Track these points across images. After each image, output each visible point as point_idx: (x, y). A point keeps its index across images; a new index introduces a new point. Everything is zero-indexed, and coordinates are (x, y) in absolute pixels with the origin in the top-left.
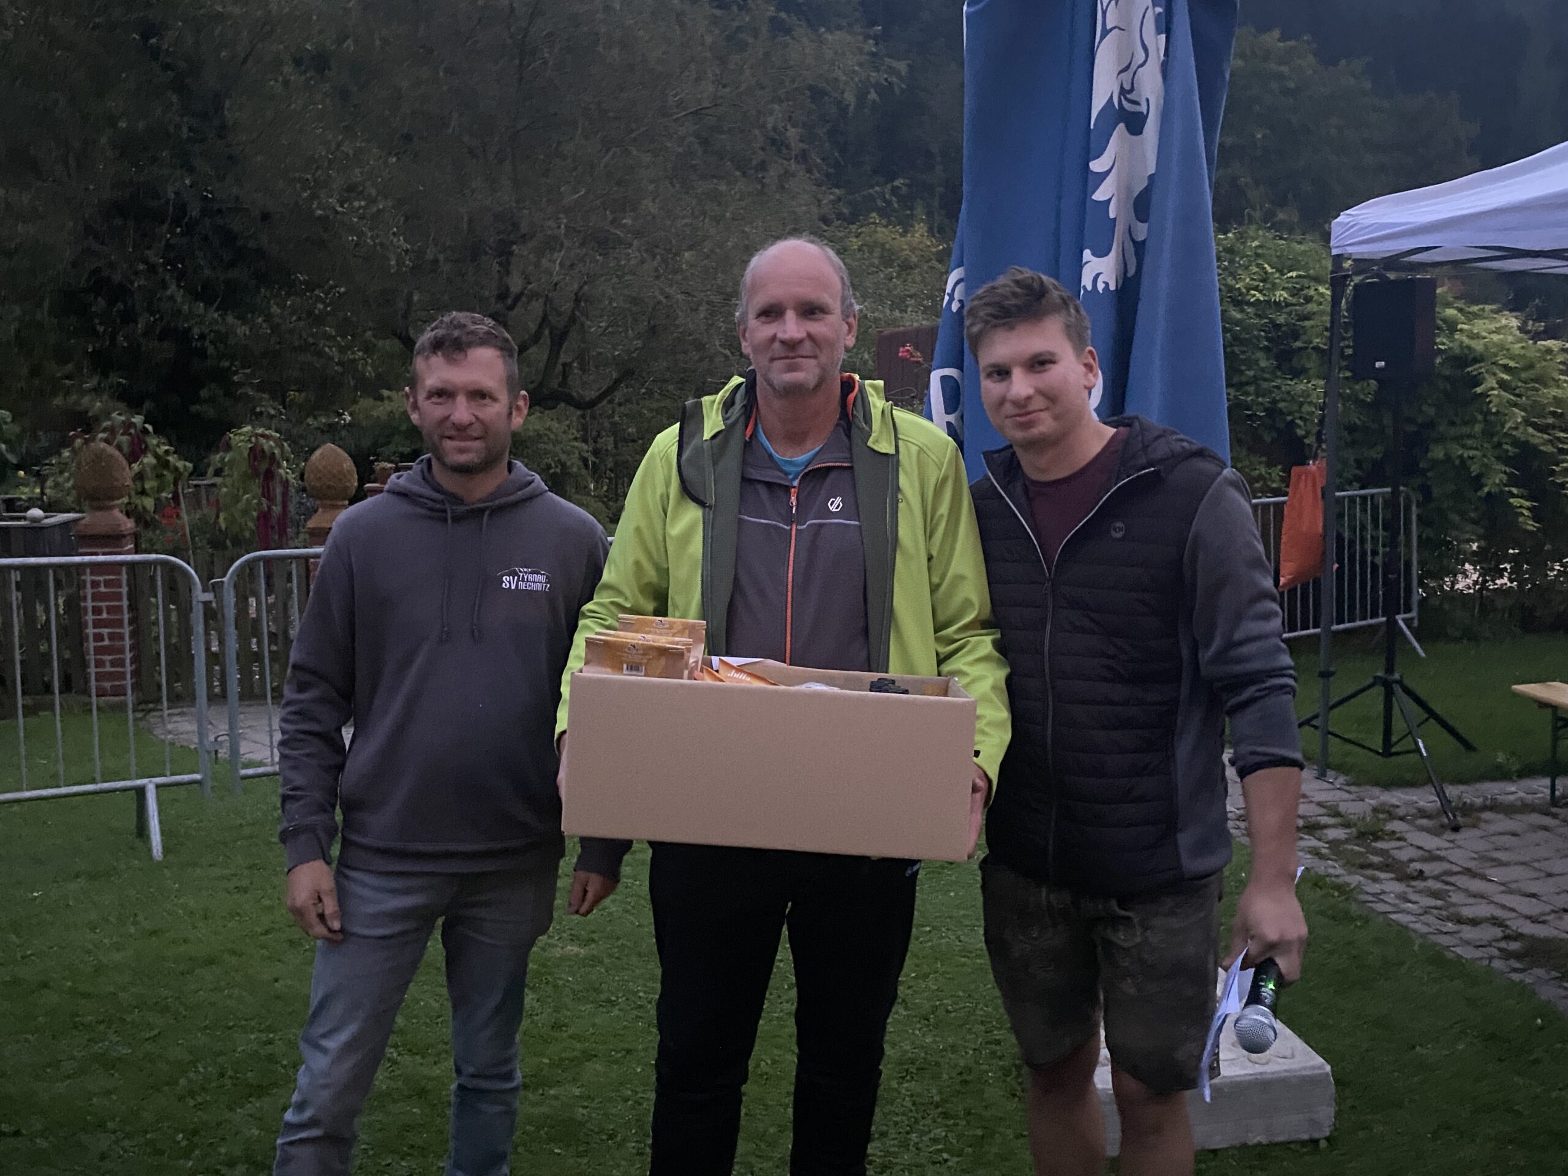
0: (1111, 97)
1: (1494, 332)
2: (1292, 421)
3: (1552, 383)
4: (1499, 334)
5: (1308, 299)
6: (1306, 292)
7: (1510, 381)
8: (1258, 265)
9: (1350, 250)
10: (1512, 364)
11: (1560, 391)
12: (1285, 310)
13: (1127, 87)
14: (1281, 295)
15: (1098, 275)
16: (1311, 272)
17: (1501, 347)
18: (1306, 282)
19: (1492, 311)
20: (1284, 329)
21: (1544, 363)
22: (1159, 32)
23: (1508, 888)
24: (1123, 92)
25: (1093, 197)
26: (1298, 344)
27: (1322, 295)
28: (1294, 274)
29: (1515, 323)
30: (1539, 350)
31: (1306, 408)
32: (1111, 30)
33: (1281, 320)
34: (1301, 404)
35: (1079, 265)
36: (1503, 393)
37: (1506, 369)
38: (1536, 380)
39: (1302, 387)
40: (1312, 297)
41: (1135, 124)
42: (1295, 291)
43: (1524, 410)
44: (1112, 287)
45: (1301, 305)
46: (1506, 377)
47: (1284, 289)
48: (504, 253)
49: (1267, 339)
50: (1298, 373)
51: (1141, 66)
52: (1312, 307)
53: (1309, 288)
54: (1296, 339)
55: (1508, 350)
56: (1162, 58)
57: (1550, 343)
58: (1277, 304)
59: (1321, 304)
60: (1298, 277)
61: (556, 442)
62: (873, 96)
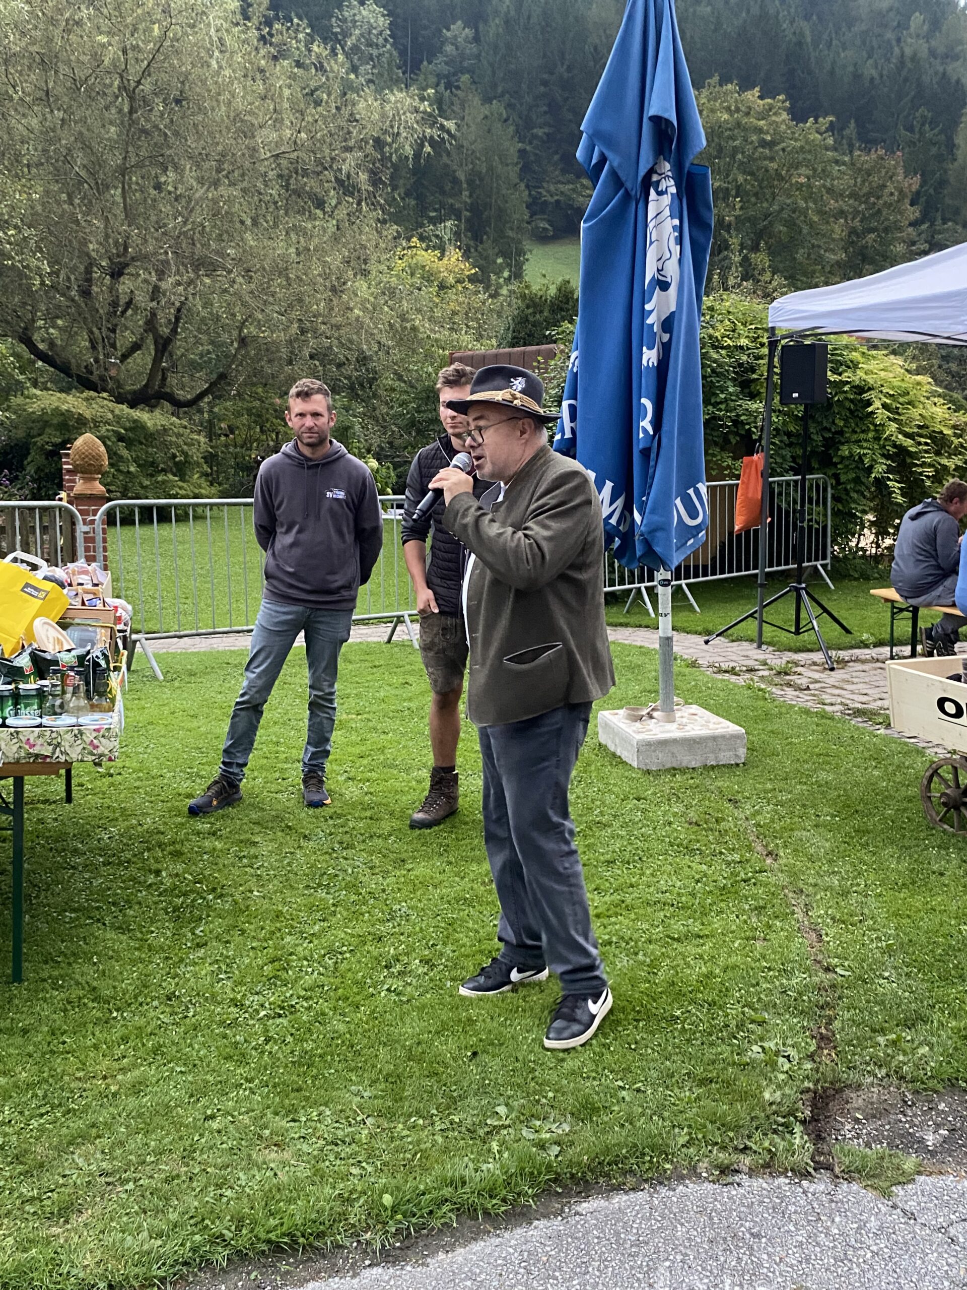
0: (654, 274)
1: (882, 370)
2: (750, 429)
3: (919, 405)
4: (886, 371)
5: (762, 345)
6: (761, 339)
7: (892, 404)
8: (729, 320)
9: (779, 324)
10: (892, 392)
11: (924, 411)
12: (746, 352)
13: (661, 269)
14: (743, 342)
15: (649, 359)
16: (765, 326)
17: (886, 380)
18: (761, 332)
20: (745, 366)
21: (915, 392)
22: (676, 244)
23: (853, 692)
24: (658, 270)
25: (647, 322)
26: (755, 376)
28: (753, 327)
29: (898, 363)
30: (912, 383)
32: (654, 242)
33: (744, 359)
34: (756, 417)
36: (885, 412)
37: (889, 395)
38: (909, 403)
39: (756, 406)
41: (665, 287)
42: (754, 339)
43: (897, 423)
44: (656, 365)
45: (757, 349)
46: (888, 401)
47: (747, 337)
48: (117, 272)
49: (734, 372)
50: (753, 396)
51: (668, 259)
54: (754, 371)
55: (890, 382)
56: (678, 256)
57: (920, 378)
58: (741, 347)
60: (756, 329)
61: (179, 435)
62: (428, 149)
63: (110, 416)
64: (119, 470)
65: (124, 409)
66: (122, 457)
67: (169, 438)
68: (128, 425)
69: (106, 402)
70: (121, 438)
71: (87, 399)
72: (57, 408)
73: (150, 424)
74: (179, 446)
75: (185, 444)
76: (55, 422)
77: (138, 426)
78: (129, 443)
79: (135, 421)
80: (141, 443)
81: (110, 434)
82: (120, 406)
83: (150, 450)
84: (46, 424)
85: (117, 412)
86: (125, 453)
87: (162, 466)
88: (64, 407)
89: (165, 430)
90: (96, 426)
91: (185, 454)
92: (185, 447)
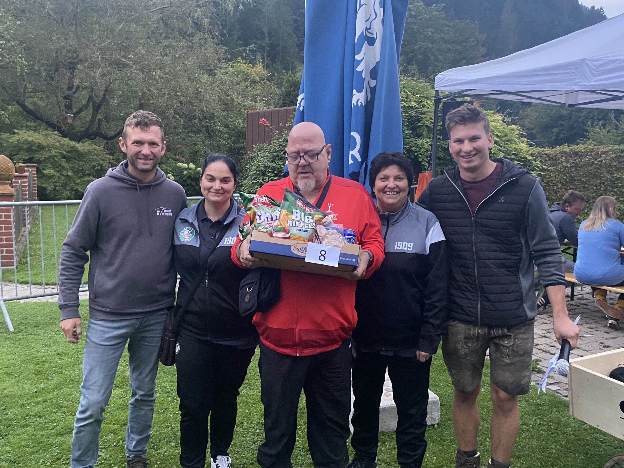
0: (363, 31)
1: (493, 121)
2: (417, 155)
3: (513, 142)
4: (495, 122)
5: (424, 106)
6: (423, 103)
7: (498, 141)
8: (404, 91)
9: (442, 88)
10: (499, 134)
11: (517, 146)
12: (415, 110)
13: (368, 27)
14: (413, 104)
15: (358, 100)
16: (425, 95)
17: (496, 128)
18: (422, 98)
19: (492, 113)
20: (414, 118)
21: (511, 134)
22: (381, 7)
24: (367, 29)
25: (357, 69)
26: (420, 124)
27: (429, 104)
28: (418, 95)
29: (500, 118)
30: (509, 129)
31: (422, 150)
32: (363, 5)
33: (413, 114)
34: (421, 148)
35: (352, 96)
36: (496, 145)
37: (498, 136)
38: (508, 141)
39: (421, 141)
40: (425, 105)
41: (371, 41)
42: (419, 103)
43: (503, 152)
44: (364, 105)
45: (421, 108)
46: (498, 139)
47: (415, 101)
48: (72, 68)
49: (408, 122)
50: (419, 136)
51: (374, 19)
52: (425, 109)
53: (424, 101)
54: (419, 122)
55: (498, 129)
56: (382, 17)
57: (513, 126)
58: (412, 107)
59: (428, 108)
60: (420, 97)
61: (98, 155)
62: (241, 7)
63: (58, 144)
64: (61, 175)
65: (66, 140)
66: (64, 167)
67: (91, 157)
68: (68, 150)
69: (56, 137)
70: (64, 157)
71: (46, 135)
72: (26, 139)
73: (80, 148)
74: (97, 161)
75: (101, 160)
76: (25, 147)
77: (74, 150)
78: (68, 159)
79: (72, 147)
80: (76, 159)
81: (57, 154)
82: (65, 139)
83: (81, 163)
84: (21, 149)
85: (62, 143)
86: (66, 165)
87: (87, 172)
88: (30, 139)
89: (90, 152)
90: (49, 150)
91: (101, 165)
92: (101, 162)
